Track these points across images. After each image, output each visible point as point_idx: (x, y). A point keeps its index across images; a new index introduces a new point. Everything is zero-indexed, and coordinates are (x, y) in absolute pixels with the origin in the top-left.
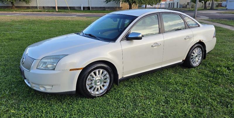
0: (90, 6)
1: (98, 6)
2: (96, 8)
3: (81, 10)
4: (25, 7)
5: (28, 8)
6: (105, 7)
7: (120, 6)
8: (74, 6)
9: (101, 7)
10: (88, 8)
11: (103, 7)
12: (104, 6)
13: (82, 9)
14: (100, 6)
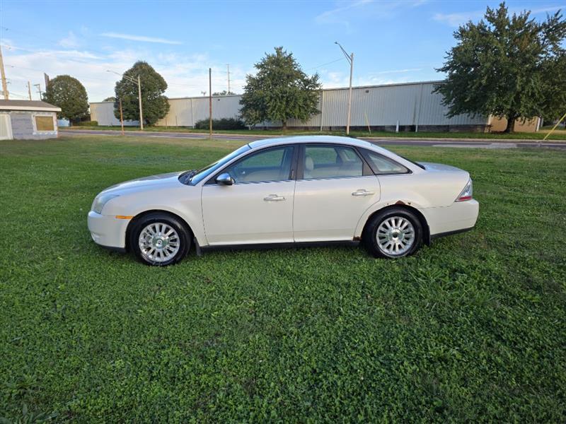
0: (416, 124)
1: (433, 124)
2: (428, 127)
3: (395, 132)
4: (302, 127)
5: (306, 129)
6: (448, 126)
7: (488, 122)
8: (383, 125)
9: (439, 127)
10: (412, 128)
11: (445, 126)
12: (447, 124)
13: (397, 130)
14: (439, 124)
